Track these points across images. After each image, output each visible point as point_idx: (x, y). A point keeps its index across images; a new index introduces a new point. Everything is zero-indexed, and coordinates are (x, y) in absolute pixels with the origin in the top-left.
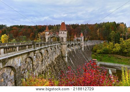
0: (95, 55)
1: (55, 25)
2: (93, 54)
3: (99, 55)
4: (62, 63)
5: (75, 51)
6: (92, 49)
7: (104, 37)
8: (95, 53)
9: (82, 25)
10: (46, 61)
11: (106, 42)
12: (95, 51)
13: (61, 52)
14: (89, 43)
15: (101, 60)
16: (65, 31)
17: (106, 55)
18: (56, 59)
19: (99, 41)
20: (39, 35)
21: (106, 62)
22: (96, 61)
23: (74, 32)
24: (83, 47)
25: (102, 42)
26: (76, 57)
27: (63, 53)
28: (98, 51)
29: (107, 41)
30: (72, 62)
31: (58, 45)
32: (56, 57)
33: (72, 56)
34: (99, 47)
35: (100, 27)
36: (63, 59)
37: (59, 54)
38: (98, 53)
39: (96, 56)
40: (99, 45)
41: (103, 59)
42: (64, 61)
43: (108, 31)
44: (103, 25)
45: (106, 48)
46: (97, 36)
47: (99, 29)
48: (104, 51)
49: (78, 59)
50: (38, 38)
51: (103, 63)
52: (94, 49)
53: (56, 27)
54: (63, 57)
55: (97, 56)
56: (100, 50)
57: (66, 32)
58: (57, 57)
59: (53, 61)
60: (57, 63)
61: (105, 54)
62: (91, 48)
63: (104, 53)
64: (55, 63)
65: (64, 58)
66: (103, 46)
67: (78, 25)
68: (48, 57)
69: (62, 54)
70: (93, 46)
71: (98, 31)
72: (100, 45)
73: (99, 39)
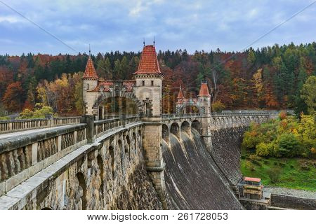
0: (254, 162)
1: (99, 55)
2: (243, 158)
3: (266, 163)
4: (149, 195)
5: (184, 150)
6: (241, 140)
7: (279, 99)
8: (251, 157)
9: (200, 57)
10: (111, 186)
11: (288, 115)
12: (253, 150)
13: (144, 152)
14: (229, 121)
15: (274, 182)
16: (157, 76)
17: (293, 163)
18: (131, 178)
19: (262, 111)
20: (40, 89)
21: (294, 186)
22: (257, 184)
23: (171, 79)
24: (210, 134)
25: (275, 116)
26: (187, 170)
27: (151, 156)
28: (263, 147)
29: (292, 112)
30: (177, 189)
31: (134, 128)
32: (131, 171)
33: (176, 169)
34: (264, 132)
35: (263, 63)
36: (151, 180)
37: (137, 162)
38: (262, 156)
39: (255, 168)
40: (263, 127)
41: (282, 177)
42: (154, 185)
43: (292, 74)
44: (275, 55)
45: (289, 136)
46: (253, 93)
47: (260, 70)
48: (285, 147)
49: (194, 176)
50: (39, 100)
51: (281, 191)
52: (245, 140)
53: (107, 62)
54: (149, 171)
55: (258, 164)
56: (270, 145)
57: (158, 82)
58: (135, 173)
59: (126, 185)
60: (135, 193)
61: (289, 157)
62: (236, 138)
63: (283, 156)
64: (131, 194)
65: (155, 175)
66: (279, 128)
67: (185, 53)
68: (113, 173)
69: (147, 159)
70: (242, 130)
71: (258, 75)
72: (267, 125)
73: (263, 105)
